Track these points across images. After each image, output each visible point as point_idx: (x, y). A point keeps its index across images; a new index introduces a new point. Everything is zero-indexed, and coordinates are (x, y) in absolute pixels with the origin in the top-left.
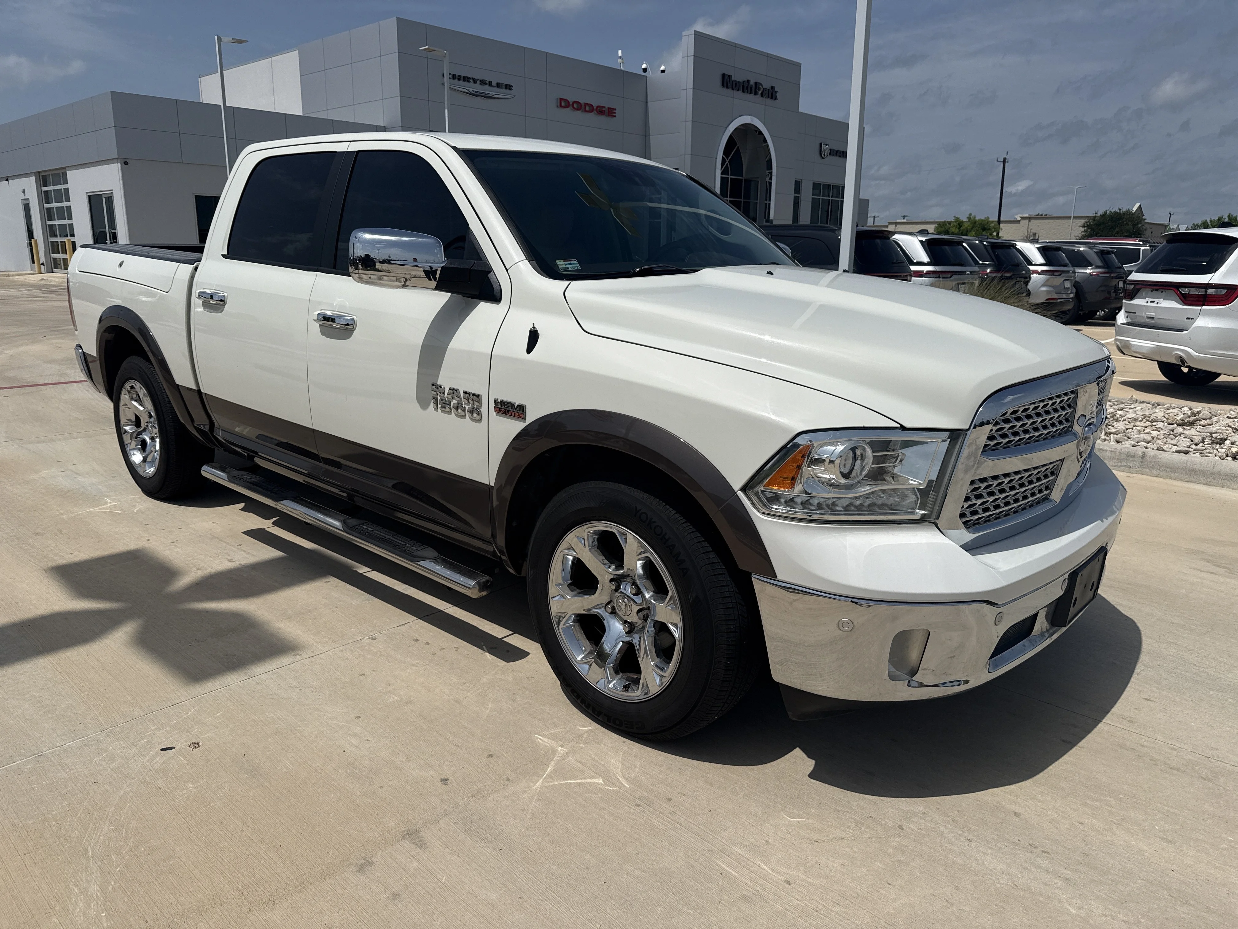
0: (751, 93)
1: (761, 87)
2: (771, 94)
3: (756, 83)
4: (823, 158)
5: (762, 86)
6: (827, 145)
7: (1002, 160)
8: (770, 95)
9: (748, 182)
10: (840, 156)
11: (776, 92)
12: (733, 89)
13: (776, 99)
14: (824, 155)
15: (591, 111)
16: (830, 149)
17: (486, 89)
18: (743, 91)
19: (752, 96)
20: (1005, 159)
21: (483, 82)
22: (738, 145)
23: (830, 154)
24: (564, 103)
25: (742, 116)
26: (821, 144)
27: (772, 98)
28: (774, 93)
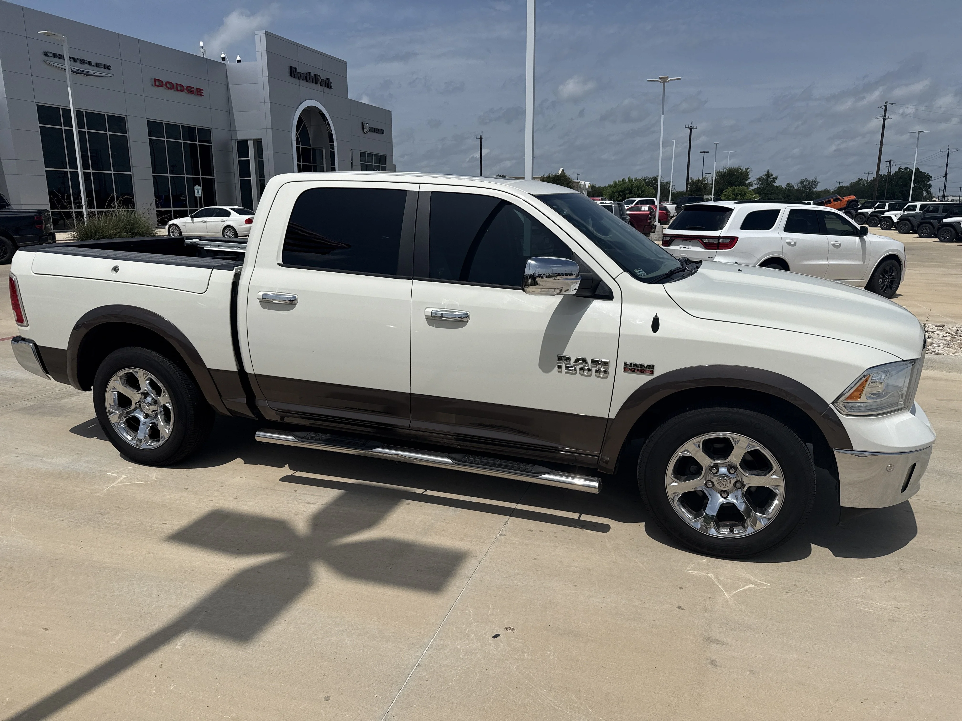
0: (312, 83)
1: (319, 78)
2: (327, 84)
3: (315, 75)
4: (365, 134)
5: (320, 77)
6: (367, 124)
7: (479, 137)
8: (327, 85)
9: (314, 150)
10: (377, 133)
11: (331, 83)
12: (299, 79)
13: (331, 88)
14: (366, 131)
15: (182, 90)
16: (370, 127)
17: (86, 68)
18: (307, 81)
19: (313, 84)
20: (481, 136)
21: (83, 62)
22: (304, 122)
23: (370, 131)
24: (158, 83)
25: (307, 100)
26: (363, 123)
27: (328, 87)
28: (329, 84)
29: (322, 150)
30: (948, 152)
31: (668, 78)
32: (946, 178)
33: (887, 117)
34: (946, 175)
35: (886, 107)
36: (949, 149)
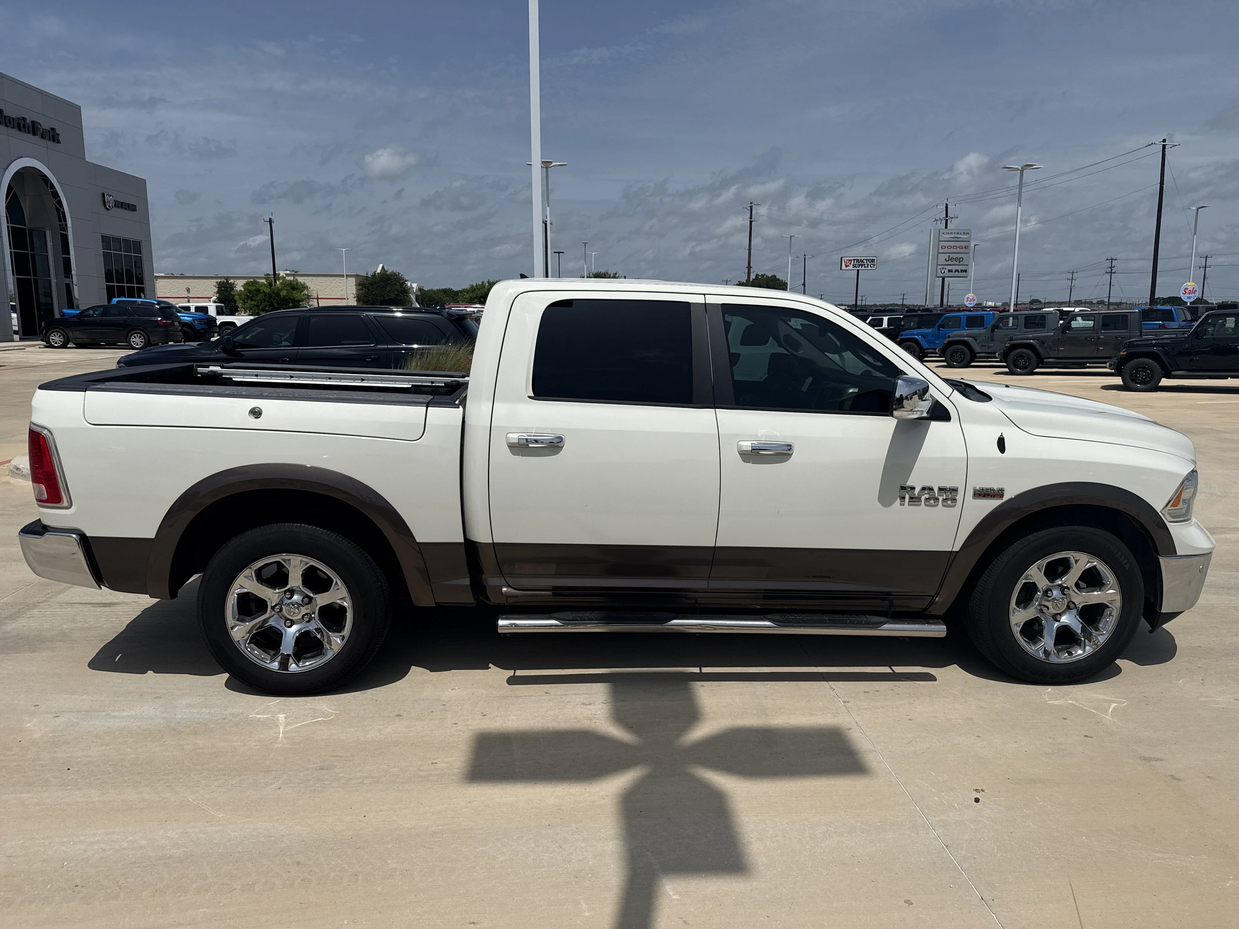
0: (29, 133)
1: (39, 127)
2: (52, 136)
3: (33, 122)
4: (108, 210)
5: (41, 126)
6: (110, 196)
7: (268, 220)
8: (51, 139)
9: (30, 230)
10: (126, 209)
11: (58, 135)
12: (6, 126)
13: (59, 142)
14: (109, 206)
16: (115, 201)
18: (20, 130)
19: (30, 136)
20: (270, 219)
23: (115, 206)
25: (22, 157)
26: (103, 194)
27: (54, 141)
28: (56, 137)
29: (45, 232)
30: (805, 258)
31: (551, 162)
32: (805, 286)
33: (753, 218)
34: (804, 282)
35: (751, 207)
36: (805, 255)
